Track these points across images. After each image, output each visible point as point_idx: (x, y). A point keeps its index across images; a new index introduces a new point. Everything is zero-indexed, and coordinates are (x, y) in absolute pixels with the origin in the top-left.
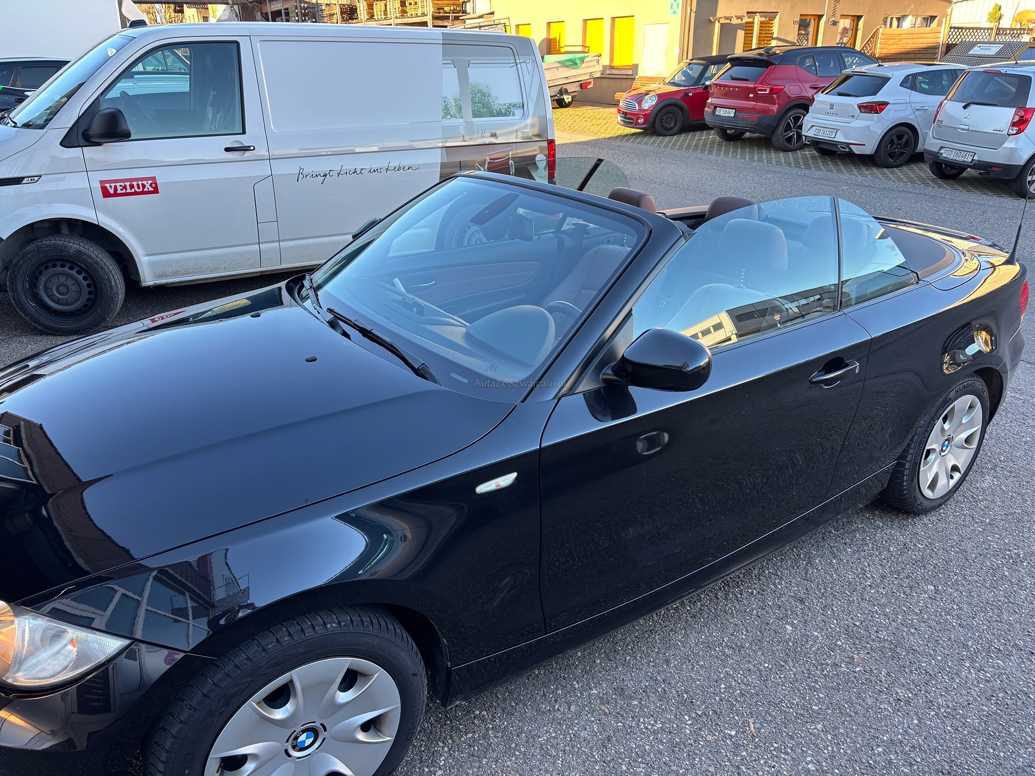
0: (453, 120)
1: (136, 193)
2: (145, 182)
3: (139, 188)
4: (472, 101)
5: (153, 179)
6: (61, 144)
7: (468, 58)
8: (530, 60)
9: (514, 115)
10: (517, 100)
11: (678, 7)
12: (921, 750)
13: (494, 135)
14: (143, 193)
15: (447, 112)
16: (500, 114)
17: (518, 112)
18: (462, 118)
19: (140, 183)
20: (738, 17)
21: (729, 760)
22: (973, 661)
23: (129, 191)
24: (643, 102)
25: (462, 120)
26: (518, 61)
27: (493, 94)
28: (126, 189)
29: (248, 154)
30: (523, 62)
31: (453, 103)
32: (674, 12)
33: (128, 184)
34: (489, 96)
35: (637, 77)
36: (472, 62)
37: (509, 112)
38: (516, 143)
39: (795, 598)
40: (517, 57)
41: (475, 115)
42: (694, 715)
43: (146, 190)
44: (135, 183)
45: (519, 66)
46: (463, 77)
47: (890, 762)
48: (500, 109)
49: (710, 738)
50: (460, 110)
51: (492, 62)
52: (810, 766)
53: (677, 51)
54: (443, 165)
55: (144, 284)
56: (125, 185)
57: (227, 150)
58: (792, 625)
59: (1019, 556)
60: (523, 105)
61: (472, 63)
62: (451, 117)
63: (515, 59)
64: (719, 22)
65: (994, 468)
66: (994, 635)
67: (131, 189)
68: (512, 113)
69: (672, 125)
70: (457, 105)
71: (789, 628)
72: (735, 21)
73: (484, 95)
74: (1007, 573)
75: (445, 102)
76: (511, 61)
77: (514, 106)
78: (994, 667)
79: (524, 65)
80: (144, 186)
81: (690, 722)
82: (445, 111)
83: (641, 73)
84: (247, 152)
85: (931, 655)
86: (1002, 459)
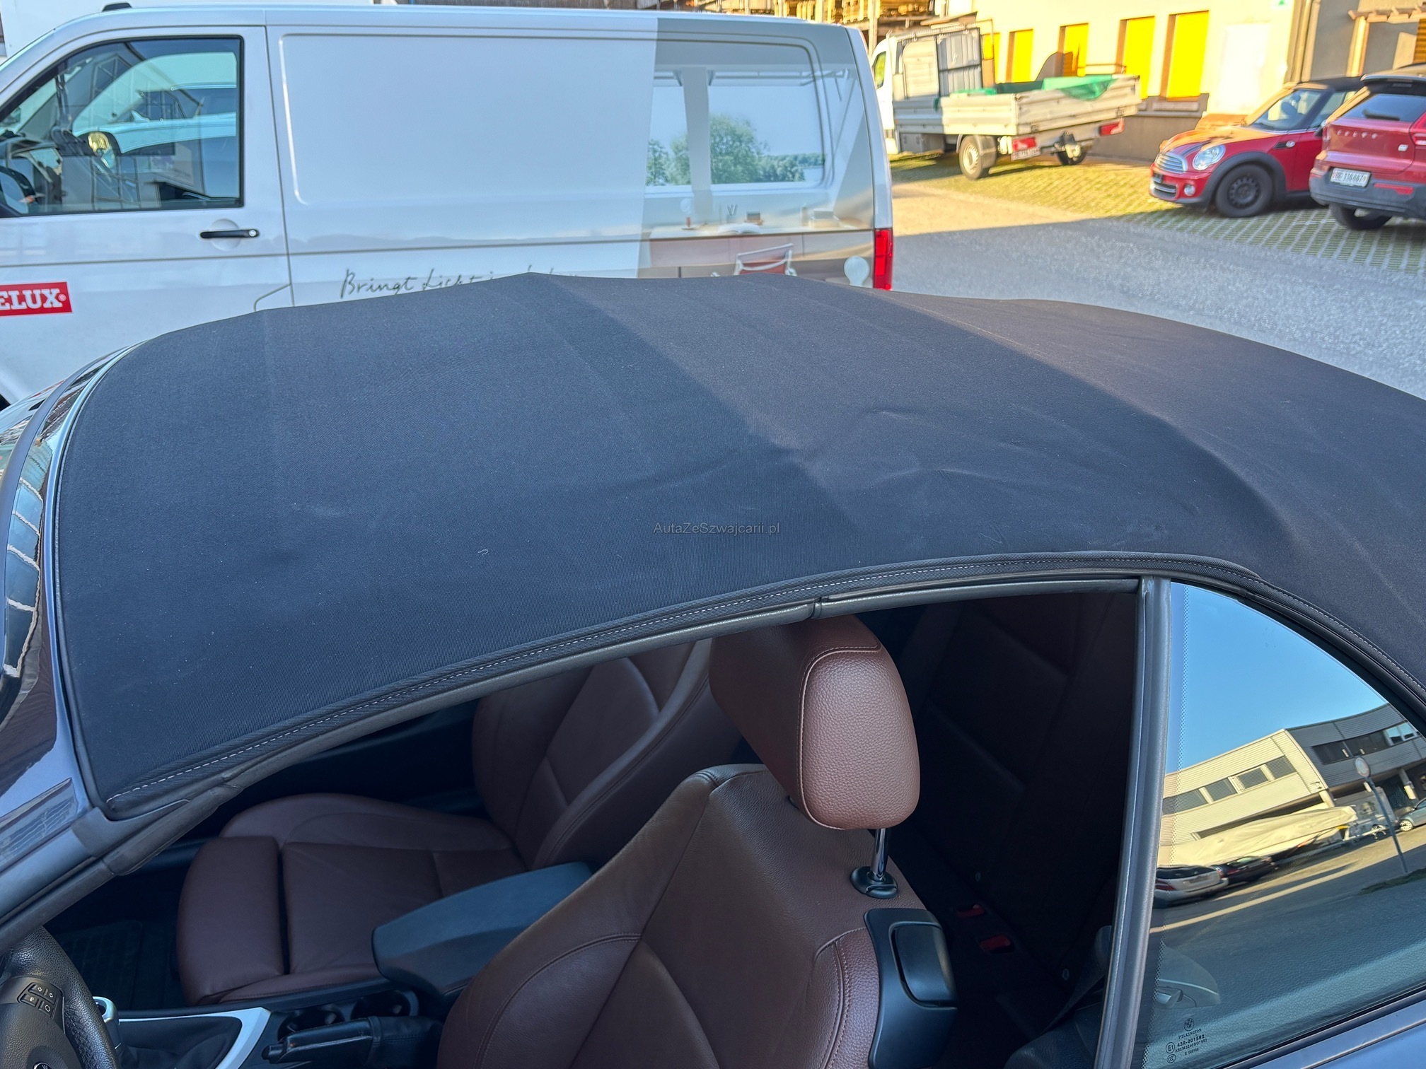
0: (670, 189)
1: (29, 311)
2: (46, 292)
3: (34, 301)
4: (714, 151)
5: (63, 287)
7: (709, 67)
8: (844, 71)
9: (802, 178)
10: (812, 149)
13: (754, 217)
14: (42, 310)
15: (657, 172)
16: (771, 176)
17: (812, 174)
18: (689, 183)
19: (37, 293)
20: (1402, 12)
24: (1196, 158)
25: (689, 188)
26: (818, 73)
27: (759, 137)
28: (11, 304)
29: (244, 246)
30: (828, 75)
31: (672, 155)
32: (1282, 3)
33: (14, 294)
34: (751, 140)
35: (1204, 114)
36: (717, 74)
37: (790, 171)
38: (803, 234)
40: (816, 66)
41: (720, 176)
43: (47, 305)
44: (27, 293)
45: (819, 82)
46: (696, 105)
48: (773, 167)
50: (685, 166)
51: (761, 74)
53: (1283, 68)
56: (10, 297)
57: (206, 235)
60: (824, 160)
61: (718, 77)
62: (667, 181)
63: (812, 70)
64: (1365, 19)
67: (20, 303)
68: (797, 176)
69: (1250, 198)
70: (679, 159)
72: (1396, 19)
73: (738, 138)
75: (655, 151)
76: (804, 74)
77: (805, 161)
79: (830, 81)
80: (44, 299)
82: (653, 170)
83: (1212, 108)
84: (243, 241)
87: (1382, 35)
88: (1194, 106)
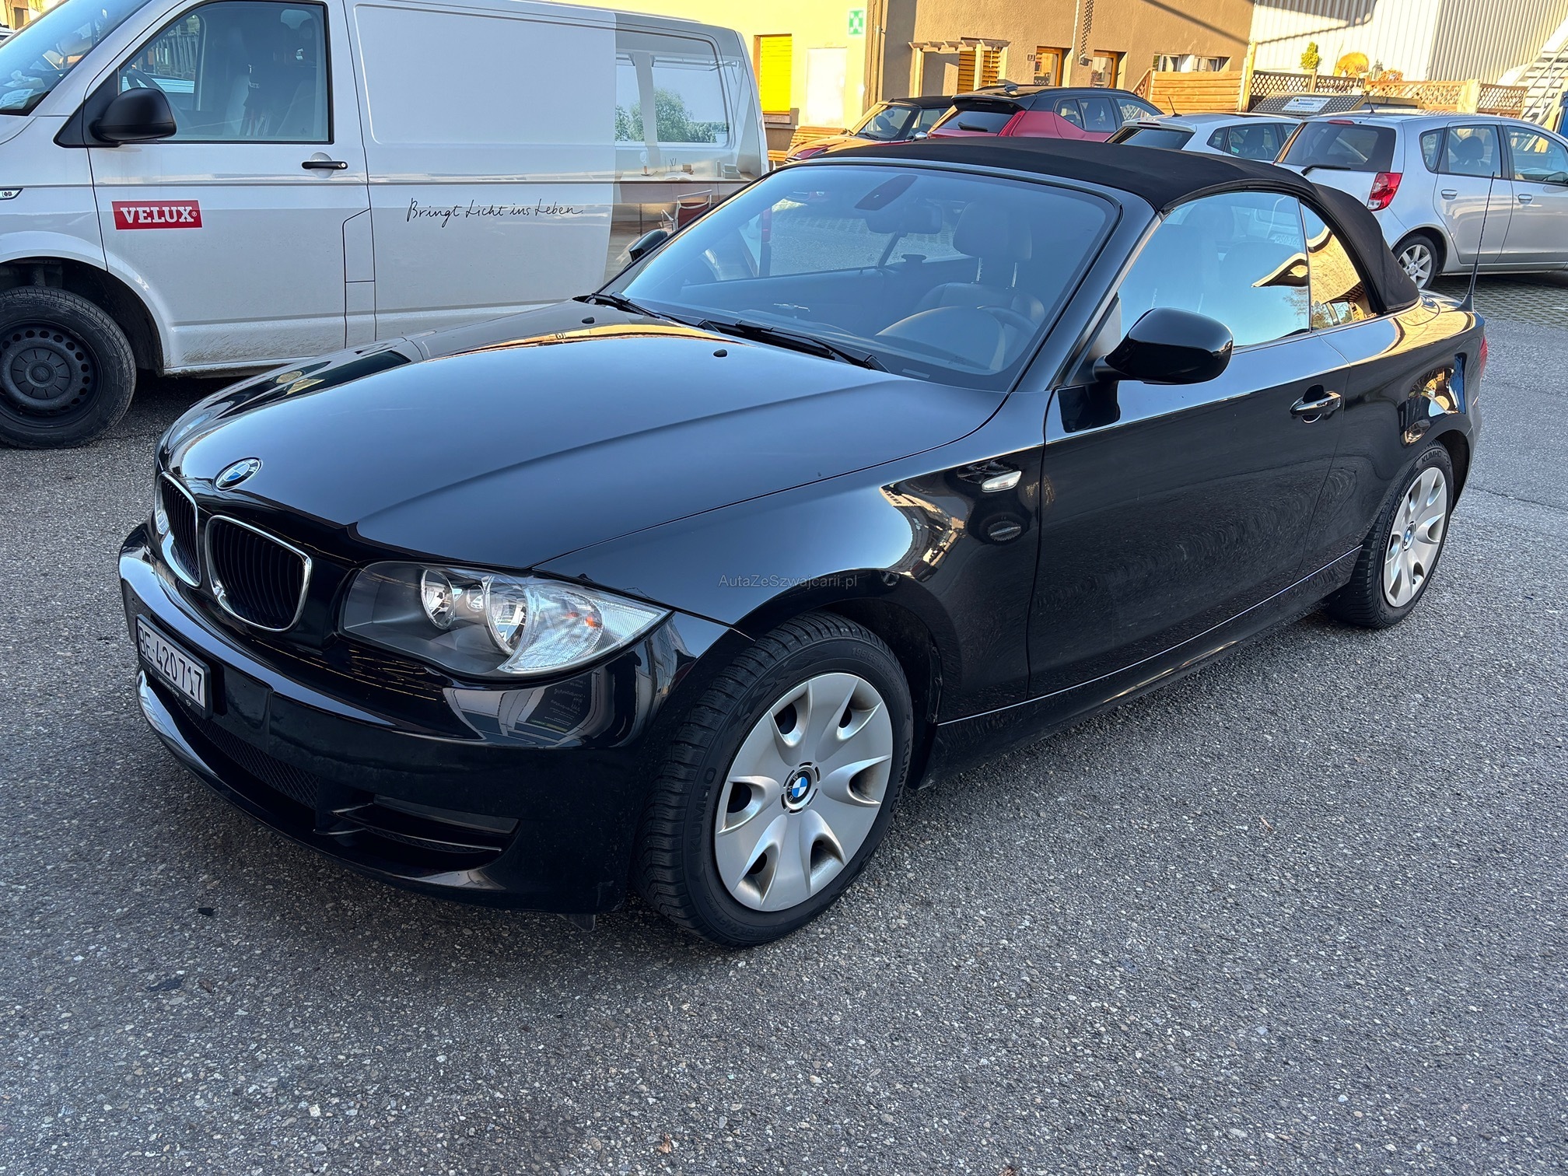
0: (631, 143)
1: (167, 225)
2: (181, 209)
3: (172, 217)
4: (658, 116)
5: (194, 204)
6: (56, 141)
7: (652, 53)
8: (736, 63)
9: (715, 141)
10: (720, 120)
11: (861, 24)
12: (1464, 833)
13: (689, 171)
14: (177, 225)
15: (622, 131)
16: (695, 138)
17: (721, 138)
18: (643, 140)
19: (174, 209)
20: (951, 45)
21: (1250, 850)
22: (1493, 759)
23: (156, 220)
25: (643, 144)
26: (720, 62)
27: (687, 109)
28: (153, 218)
29: (337, 176)
30: (727, 64)
31: (631, 118)
32: (856, 32)
33: (155, 209)
34: (681, 110)
35: (797, 127)
36: (657, 58)
37: (707, 135)
38: (718, 182)
39: (1263, 709)
40: (719, 57)
41: (663, 137)
42: (1193, 815)
43: (182, 220)
44: (166, 209)
45: (722, 69)
46: (645, 80)
47: (1434, 844)
48: (696, 131)
49: (1220, 833)
50: (640, 128)
51: (685, 60)
52: (1345, 851)
53: (861, 89)
54: (617, 211)
55: (167, 371)
56: (152, 212)
57: (307, 166)
58: (1271, 734)
59: (1511, 665)
60: (728, 128)
61: (657, 61)
62: (628, 137)
63: (717, 59)
64: (921, 50)
65: (1450, 585)
66: (1507, 735)
67: (160, 218)
68: (712, 138)
70: (636, 121)
71: (1269, 738)
72: (946, 50)
73: (673, 108)
74: (1502, 681)
75: (620, 114)
76: (712, 62)
77: (716, 128)
78: (1518, 763)
79: (728, 69)
80: (179, 214)
81: (1191, 822)
82: (619, 129)
83: (802, 122)
84: (335, 171)
85: (1442, 755)
86: (1456, 576)
87: (934, 63)
88: (787, 120)
